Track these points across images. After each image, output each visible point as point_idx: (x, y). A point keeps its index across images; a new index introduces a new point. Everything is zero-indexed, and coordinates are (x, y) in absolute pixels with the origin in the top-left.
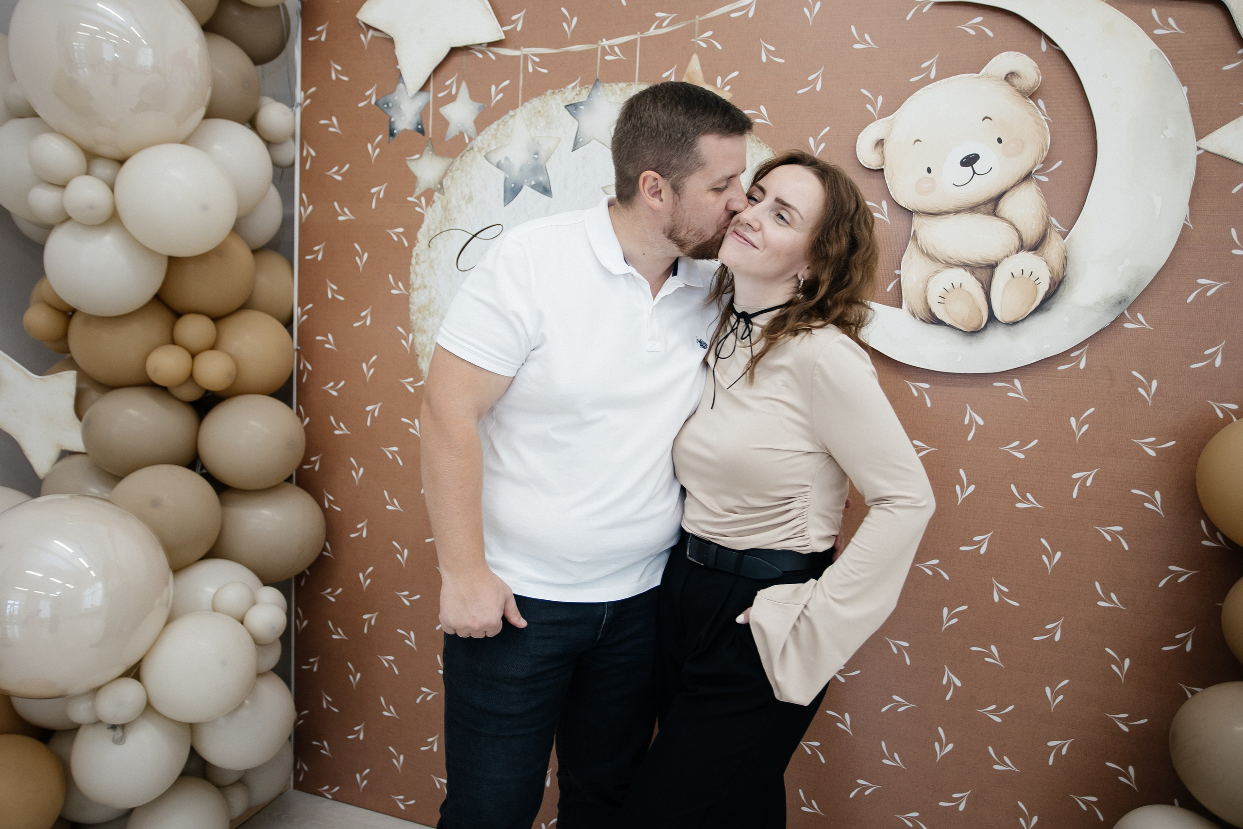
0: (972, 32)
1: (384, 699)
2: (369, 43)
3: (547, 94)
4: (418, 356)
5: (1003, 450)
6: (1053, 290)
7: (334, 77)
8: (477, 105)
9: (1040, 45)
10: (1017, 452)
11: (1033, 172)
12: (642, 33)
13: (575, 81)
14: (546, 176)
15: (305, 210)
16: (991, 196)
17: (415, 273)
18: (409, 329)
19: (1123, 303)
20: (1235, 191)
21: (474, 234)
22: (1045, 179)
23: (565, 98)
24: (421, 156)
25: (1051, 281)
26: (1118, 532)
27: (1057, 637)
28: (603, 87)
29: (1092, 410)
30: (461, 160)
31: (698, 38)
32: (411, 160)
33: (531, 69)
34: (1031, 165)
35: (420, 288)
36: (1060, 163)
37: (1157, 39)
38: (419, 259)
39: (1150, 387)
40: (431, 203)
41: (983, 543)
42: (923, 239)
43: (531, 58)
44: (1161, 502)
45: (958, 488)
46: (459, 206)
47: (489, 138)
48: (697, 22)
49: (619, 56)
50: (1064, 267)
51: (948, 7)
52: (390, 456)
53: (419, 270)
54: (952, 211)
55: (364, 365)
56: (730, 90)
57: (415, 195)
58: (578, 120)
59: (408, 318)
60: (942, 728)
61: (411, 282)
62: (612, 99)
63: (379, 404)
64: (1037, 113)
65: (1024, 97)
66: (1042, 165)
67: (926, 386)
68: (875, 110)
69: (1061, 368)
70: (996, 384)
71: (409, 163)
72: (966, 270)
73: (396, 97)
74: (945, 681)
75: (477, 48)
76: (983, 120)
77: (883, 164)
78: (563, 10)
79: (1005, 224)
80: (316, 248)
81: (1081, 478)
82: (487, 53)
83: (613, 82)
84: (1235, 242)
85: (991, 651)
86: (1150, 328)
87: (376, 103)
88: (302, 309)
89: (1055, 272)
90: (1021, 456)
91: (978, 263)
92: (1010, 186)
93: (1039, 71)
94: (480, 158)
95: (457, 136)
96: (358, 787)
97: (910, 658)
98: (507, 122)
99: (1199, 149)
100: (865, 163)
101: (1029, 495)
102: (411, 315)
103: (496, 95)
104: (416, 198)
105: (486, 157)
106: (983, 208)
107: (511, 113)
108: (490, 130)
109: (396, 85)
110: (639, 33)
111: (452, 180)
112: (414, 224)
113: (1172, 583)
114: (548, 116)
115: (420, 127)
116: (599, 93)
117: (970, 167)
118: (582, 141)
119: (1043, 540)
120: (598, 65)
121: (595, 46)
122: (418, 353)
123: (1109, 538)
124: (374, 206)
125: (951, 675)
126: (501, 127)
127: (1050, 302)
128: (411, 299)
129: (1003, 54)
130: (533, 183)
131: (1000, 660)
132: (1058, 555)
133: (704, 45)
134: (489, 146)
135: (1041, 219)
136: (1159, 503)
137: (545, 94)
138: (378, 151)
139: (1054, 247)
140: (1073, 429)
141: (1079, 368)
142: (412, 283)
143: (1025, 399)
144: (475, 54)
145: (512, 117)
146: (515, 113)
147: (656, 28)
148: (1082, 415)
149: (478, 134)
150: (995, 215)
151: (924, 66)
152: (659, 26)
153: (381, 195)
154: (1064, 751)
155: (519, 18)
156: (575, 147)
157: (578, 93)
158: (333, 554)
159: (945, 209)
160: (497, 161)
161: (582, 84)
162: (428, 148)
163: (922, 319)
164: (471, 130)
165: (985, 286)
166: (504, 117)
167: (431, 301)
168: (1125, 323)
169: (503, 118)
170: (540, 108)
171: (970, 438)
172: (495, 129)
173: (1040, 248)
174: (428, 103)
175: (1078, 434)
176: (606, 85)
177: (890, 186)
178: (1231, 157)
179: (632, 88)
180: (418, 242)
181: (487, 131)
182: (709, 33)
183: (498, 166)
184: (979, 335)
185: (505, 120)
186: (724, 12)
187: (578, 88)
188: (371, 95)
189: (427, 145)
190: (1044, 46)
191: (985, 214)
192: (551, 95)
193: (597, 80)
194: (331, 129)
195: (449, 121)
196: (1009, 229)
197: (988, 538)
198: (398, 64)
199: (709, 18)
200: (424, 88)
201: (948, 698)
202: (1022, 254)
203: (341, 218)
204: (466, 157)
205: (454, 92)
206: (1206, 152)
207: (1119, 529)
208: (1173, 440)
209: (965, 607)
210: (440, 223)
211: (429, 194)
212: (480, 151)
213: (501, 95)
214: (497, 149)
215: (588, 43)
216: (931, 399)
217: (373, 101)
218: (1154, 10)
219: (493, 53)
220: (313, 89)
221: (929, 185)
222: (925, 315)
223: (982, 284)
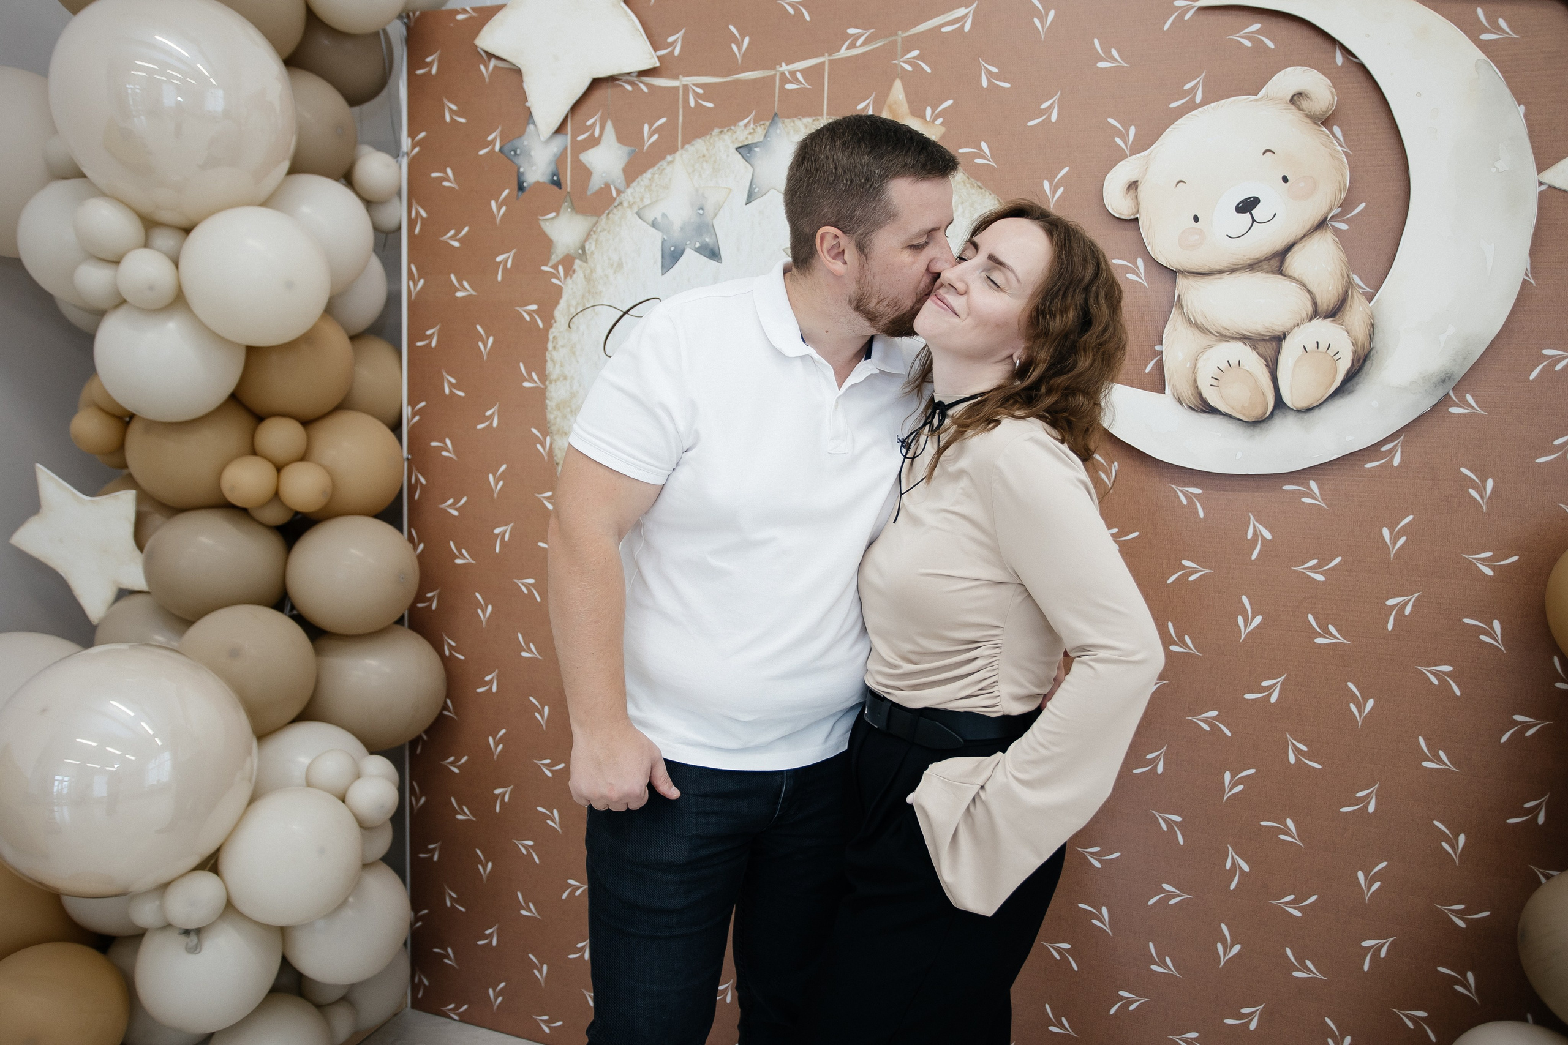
0: (1248, 43)
1: (523, 895)
2: (491, 76)
3: (714, 133)
4: (557, 464)
5: (1297, 572)
6: (1356, 367)
7: (448, 118)
8: (626, 149)
9: (1335, 57)
10: (1315, 573)
11: (1328, 219)
12: (830, 55)
13: (748, 117)
14: (714, 237)
15: (415, 285)
16: (1276, 250)
17: (552, 360)
18: (546, 432)
19: (1447, 381)
21: (625, 310)
22: (1344, 226)
23: (736, 139)
24: (558, 215)
25: (1354, 355)
26: (1446, 673)
27: (1371, 808)
28: (783, 123)
29: (1410, 518)
30: (608, 219)
31: (901, 60)
32: (545, 219)
33: (692, 103)
34: (1325, 209)
35: (558, 379)
36: (1363, 205)
37: (1483, 46)
38: (557, 343)
39: (1485, 488)
40: (571, 272)
41: (1274, 689)
42: (1189, 307)
43: (692, 89)
44: (1502, 634)
45: (1240, 620)
46: (605, 276)
47: (642, 190)
48: (900, 39)
49: (803, 84)
50: (1371, 337)
51: (1217, 12)
52: (525, 591)
53: (557, 357)
54: (1226, 269)
55: (491, 477)
56: (942, 123)
57: (551, 263)
58: (752, 166)
59: (545, 418)
60: (1226, 925)
61: (547, 373)
63: (511, 526)
64: (1332, 143)
65: (1315, 123)
66: (1340, 209)
67: (1197, 491)
68: (1126, 145)
69: (1368, 466)
70: (1286, 487)
71: (542, 224)
72: (1245, 344)
73: (526, 141)
74: (1228, 865)
75: (624, 78)
76: (1264, 153)
77: (1138, 211)
78: (732, 28)
79: (1294, 284)
80: (429, 332)
81: (1398, 604)
82: (637, 85)
83: (796, 116)
85: (1286, 825)
86: (1482, 412)
87: (501, 150)
88: (413, 409)
89: (1359, 345)
90: (1320, 578)
91: (1261, 335)
93: (1334, 91)
94: (631, 215)
95: (601, 188)
96: (492, 1005)
97: (1183, 836)
98: (663, 169)
99: (1541, 184)
100: (1114, 211)
101: (1331, 628)
102: (548, 414)
103: (650, 137)
104: (552, 267)
105: (638, 214)
106: (1265, 265)
107: (669, 158)
108: (642, 181)
109: (526, 128)
110: (827, 54)
111: (596, 244)
112: (550, 300)
113: (1519, 736)
114: (715, 162)
115: (555, 178)
116: (778, 131)
117: (1249, 213)
118: (759, 191)
119: (1350, 684)
120: (777, 95)
121: (772, 73)
122: (558, 461)
123: (1435, 681)
124: (499, 278)
125: (1236, 857)
126: (657, 176)
127: (1354, 382)
128: (547, 394)
129: (1286, 70)
130: (698, 245)
131: (1298, 837)
132: (1371, 703)
133: (909, 68)
134: (642, 200)
135: (1340, 277)
136: (1499, 636)
137: (711, 134)
138: (503, 209)
139: (1357, 312)
140: (1386, 542)
141: (1393, 466)
142: (549, 373)
143: (1324, 506)
144: (622, 86)
145: (669, 163)
146: (674, 159)
147: (847, 49)
148: (1398, 525)
149: (628, 186)
150: (1281, 274)
151: (1187, 87)
152: (852, 46)
153: (509, 265)
154: (1383, 953)
155: (676, 40)
156: (750, 199)
157: (752, 131)
158: (456, 713)
159: (1218, 267)
160: (652, 218)
161: (756, 121)
162: (566, 204)
163: (1190, 407)
164: (619, 181)
165: (1270, 364)
166: (660, 163)
167: (573, 395)
168: (1451, 407)
169: (658, 165)
170: (705, 152)
171: (1254, 556)
172: (649, 179)
173: (1339, 314)
174: (566, 148)
175: (1393, 549)
176: (787, 120)
177: (1147, 239)
180: (555, 322)
181: (638, 181)
182: (915, 53)
183: (654, 225)
184: (1264, 425)
185: (661, 168)
186: (933, 26)
187: (752, 126)
188: (494, 140)
189: (564, 202)
190: (1339, 59)
191: (1268, 272)
192: (718, 135)
193: (776, 114)
194: (446, 184)
195: (592, 170)
196: (1299, 290)
197: (1279, 683)
198: (528, 99)
199: (914, 34)
200: (560, 130)
201: (1233, 886)
202: (1318, 322)
203: (459, 294)
204: (614, 214)
205: (597, 134)
206: (1551, 187)
207: (1448, 668)
208: (1515, 555)
209: (1252, 771)
210: (583, 297)
211: (568, 262)
212: (630, 206)
213: (655, 137)
214: (652, 203)
215: (763, 69)
216: (1203, 509)
217: (497, 148)
218: (1480, 10)
219: (644, 84)
220: (423, 134)
221: (1197, 237)
222: (1194, 401)
223: (1266, 361)
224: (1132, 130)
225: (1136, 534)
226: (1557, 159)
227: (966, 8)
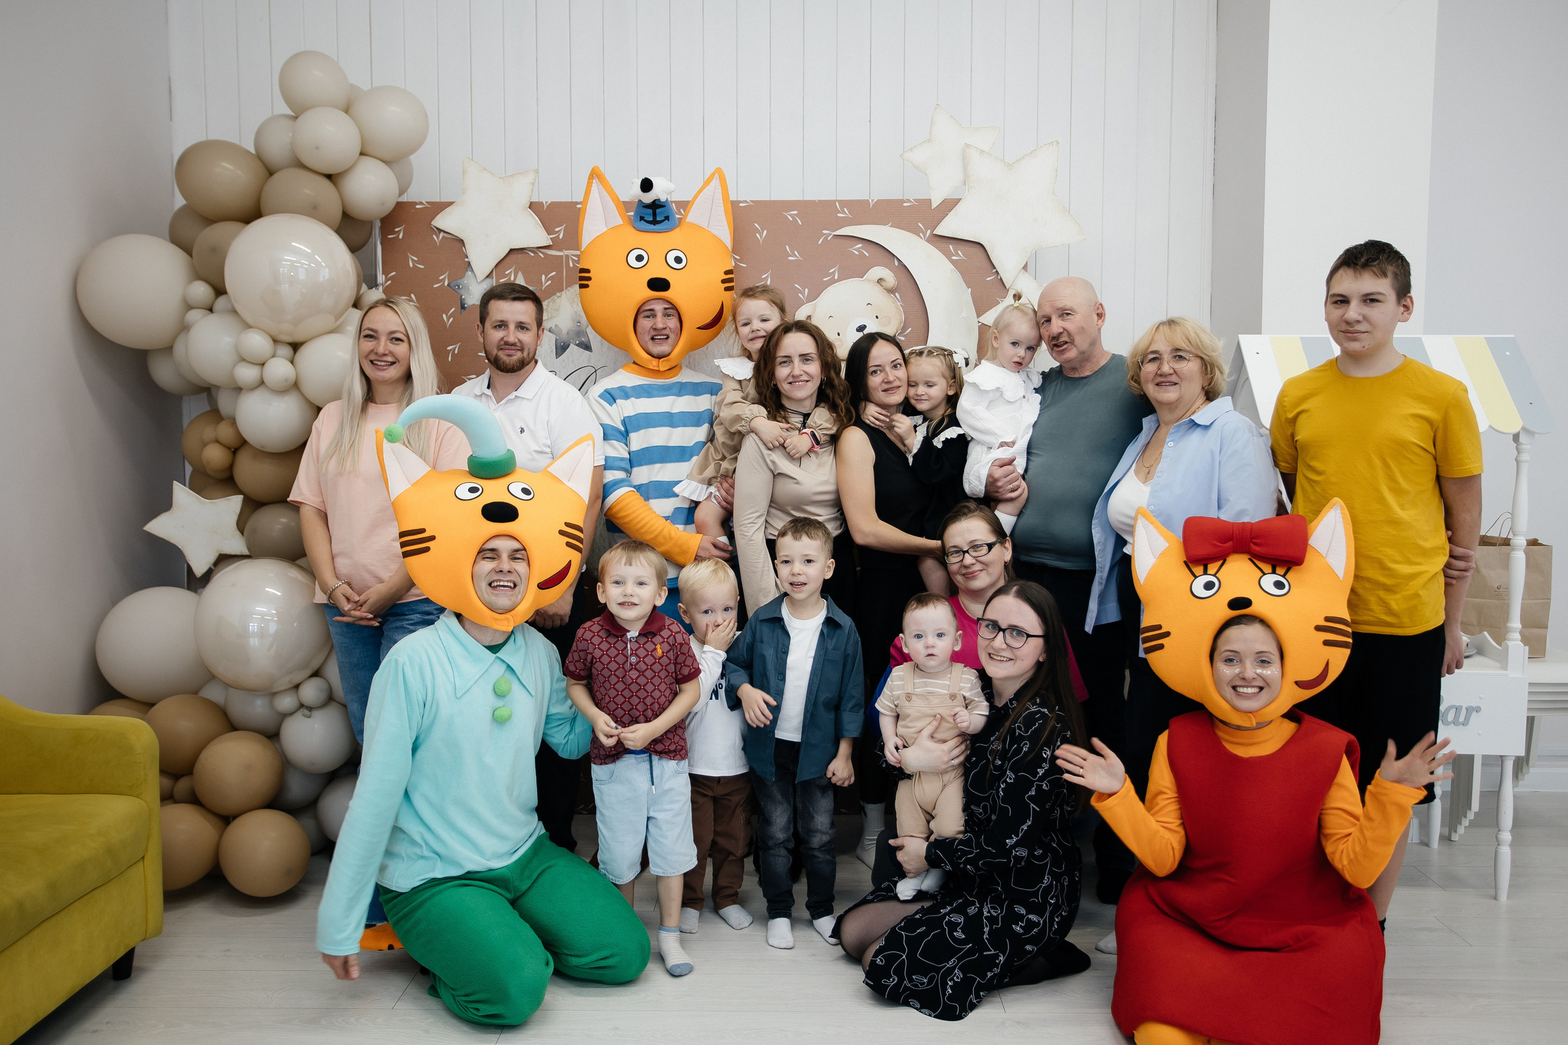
0: (856, 254)
2: (440, 242)
7: (411, 265)
9: (894, 263)
11: (897, 335)
14: (587, 338)
33: (571, 265)
34: (895, 330)
36: (910, 329)
37: (953, 262)
43: (571, 258)
51: (842, 238)
64: (895, 301)
65: (889, 293)
66: (901, 330)
68: (805, 299)
73: (465, 281)
75: (529, 250)
76: (867, 305)
82: (538, 253)
87: (448, 285)
93: (895, 278)
98: (555, 300)
99: (979, 322)
103: (546, 282)
107: (558, 294)
109: (466, 273)
117: (862, 332)
124: (450, 359)
126: (551, 304)
129: (875, 268)
130: (577, 342)
138: (451, 319)
144: (528, 253)
145: (558, 297)
146: (561, 294)
151: (831, 271)
153: (455, 351)
169: (552, 298)
188: (444, 279)
190: (896, 263)
198: (467, 257)
200: (489, 276)
206: (982, 325)
213: (550, 282)
217: (446, 284)
218: (951, 246)
219: (541, 253)
220: (394, 273)
221: (839, 343)
224: (807, 290)
226: (983, 311)
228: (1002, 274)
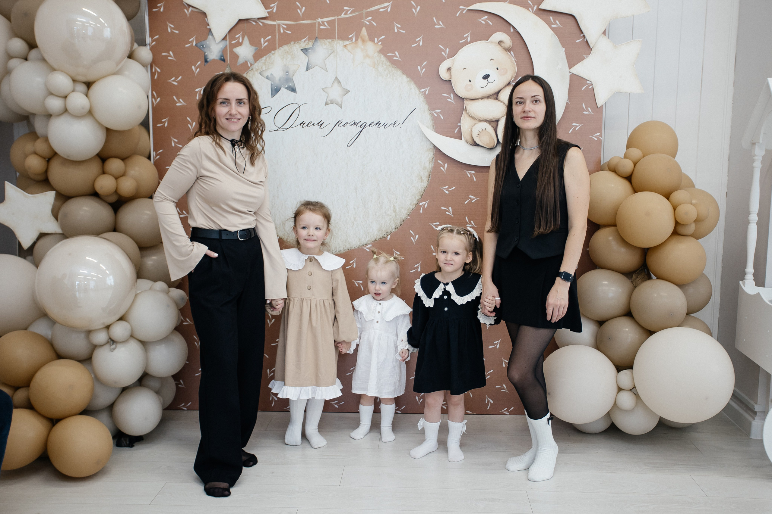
0: (484, 22)
2: (190, 14)
7: (169, 31)
8: (254, 48)
9: (510, 29)
11: (511, 82)
12: (337, 16)
13: (305, 38)
14: (293, 83)
15: (156, 100)
16: (495, 92)
20: (583, 89)
23: (301, 46)
28: (320, 41)
31: (365, 20)
33: (282, 31)
34: (510, 79)
37: (553, 29)
42: (469, 110)
43: (282, 26)
47: (262, 64)
48: (364, 13)
49: (327, 27)
51: (473, 12)
54: (480, 98)
56: (381, 44)
58: (308, 56)
62: (325, 47)
64: (511, 58)
65: (506, 51)
67: (473, 172)
68: (446, 54)
72: (487, 123)
73: (207, 42)
75: (252, 20)
76: (491, 60)
77: (451, 78)
79: (501, 103)
80: (163, 121)
82: (258, 23)
83: (325, 39)
84: (584, 109)
87: (196, 45)
88: (156, 153)
91: (491, 120)
92: (502, 87)
93: (511, 41)
94: (257, 74)
95: (243, 63)
98: (271, 56)
99: (570, 72)
100: (444, 78)
103: (264, 43)
105: (260, 73)
106: (492, 97)
107: (273, 52)
108: (262, 60)
109: (208, 36)
110: (336, 16)
114: (292, 54)
115: (222, 58)
116: (318, 44)
117: (486, 80)
118: (311, 66)
120: (317, 32)
121: (315, 21)
126: (268, 59)
129: (497, 33)
130: (286, 86)
133: (368, 23)
134: (262, 68)
137: (290, 44)
138: (198, 70)
144: (251, 23)
145: (273, 54)
146: (275, 52)
147: (344, 14)
149: (255, 62)
150: (497, 100)
151: (464, 36)
152: (346, 14)
155: (274, 6)
156: (307, 69)
157: (307, 43)
159: (477, 97)
160: (266, 75)
161: (309, 39)
162: (228, 68)
163: (470, 144)
164: (251, 60)
165: (495, 129)
166: (269, 54)
169: (268, 55)
170: (288, 50)
172: (264, 60)
176: (321, 40)
177: (454, 88)
178: (581, 76)
179: (334, 42)
181: (260, 61)
182: (370, 18)
183: (267, 78)
184: (494, 149)
186: (377, 9)
187: (307, 41)
188: (192, 41)
190: (512, 30)
191: (493, 99)
192: (293, 44)
193: (317, 38)
194: (169, 58)
195: (239, 55)
196: (503, 105)
198: (209, 25)
199: (369, 11)
200: (224, 39)
203: (178, 104)
205: (241, 41)
206: (573, 74)
212: (257, 70)
213: (266, 44)
214: (266, 69)
215: (311, 20)
216: (475, 178)
217: (194, 44)
218: (551, 18)
219: (261, 22)
220: (157, 37)
221: (470, 87)
222: (472, 142)
223: (494, 128)
225: (454, 188)
226: (574, 65)
227: (388, 3)
228: (588, 37)
